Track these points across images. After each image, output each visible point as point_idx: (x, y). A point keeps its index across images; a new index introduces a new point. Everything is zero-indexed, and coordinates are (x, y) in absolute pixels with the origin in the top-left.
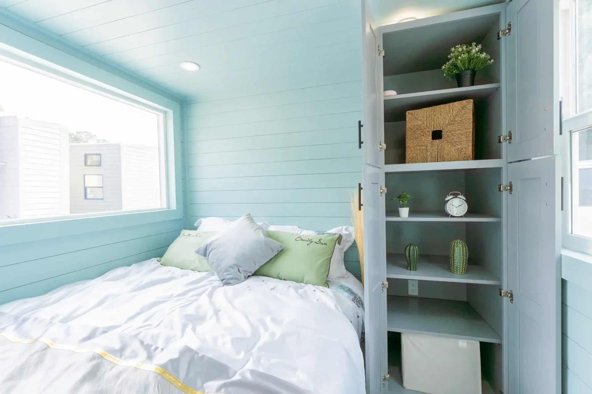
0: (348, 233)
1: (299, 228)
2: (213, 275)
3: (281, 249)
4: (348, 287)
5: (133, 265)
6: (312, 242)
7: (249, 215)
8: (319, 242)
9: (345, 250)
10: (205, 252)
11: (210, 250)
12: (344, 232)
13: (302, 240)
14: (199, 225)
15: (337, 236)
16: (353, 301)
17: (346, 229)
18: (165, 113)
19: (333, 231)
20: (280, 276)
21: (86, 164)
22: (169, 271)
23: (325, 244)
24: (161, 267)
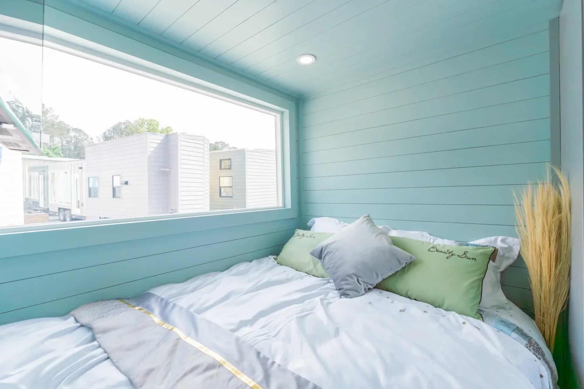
0: (506, 246)
1: (430, 234)
2: (328, 282)
3: (410, 261)
4: (514, 325)
5: (254, 261)
6: (453, 255)
7: (369, 216)
8: (464, 256)
9: (502, 269)
10: (320, 255)
11: (325, 253)
12: (499, 244)
13: (437, 251)
14: (313, 225)
15: (492, 249)
16: (527, 347)
17: (503, 241)
18: (282, 113)
19: (481, 241)
20: (409, 293)
21: (221, 169)
22: (285, 271)
23: (473, 259)
24: (278, 266)
